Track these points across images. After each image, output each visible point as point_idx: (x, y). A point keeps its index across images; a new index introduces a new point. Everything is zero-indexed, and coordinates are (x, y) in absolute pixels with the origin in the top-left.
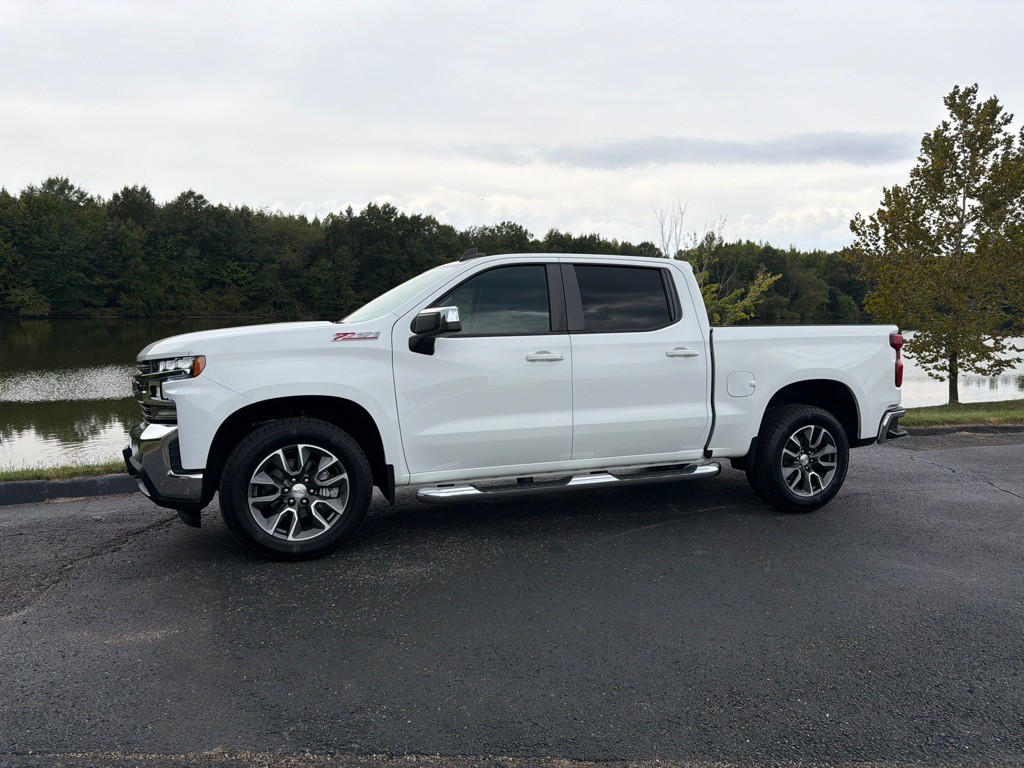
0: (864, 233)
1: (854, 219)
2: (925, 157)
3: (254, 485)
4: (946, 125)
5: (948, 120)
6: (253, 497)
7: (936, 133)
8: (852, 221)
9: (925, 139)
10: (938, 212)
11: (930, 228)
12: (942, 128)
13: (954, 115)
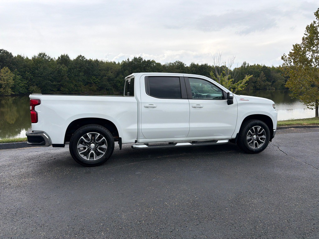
0: (286, 60)
1: (283, 56)
2: (307, 33)
4: (315, 22)
5: (316, 20)
7: (311, 25)
8: (282, 56)
9: (307, 27)
10: (312, 52)
11: (308, 58)
12: (313, 23)
13: (318, 19)
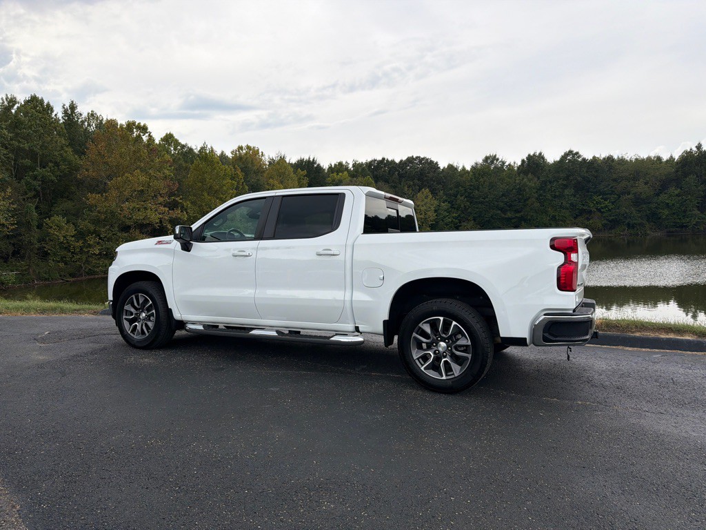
3: (127, 311)
6: (126, 315)
